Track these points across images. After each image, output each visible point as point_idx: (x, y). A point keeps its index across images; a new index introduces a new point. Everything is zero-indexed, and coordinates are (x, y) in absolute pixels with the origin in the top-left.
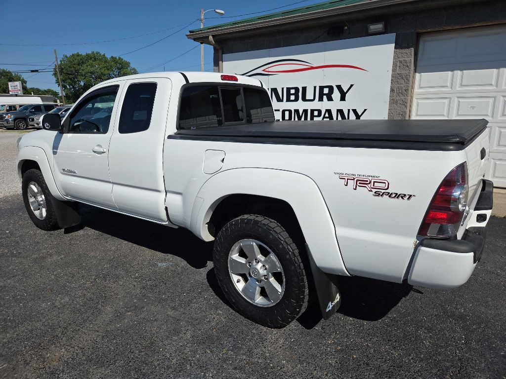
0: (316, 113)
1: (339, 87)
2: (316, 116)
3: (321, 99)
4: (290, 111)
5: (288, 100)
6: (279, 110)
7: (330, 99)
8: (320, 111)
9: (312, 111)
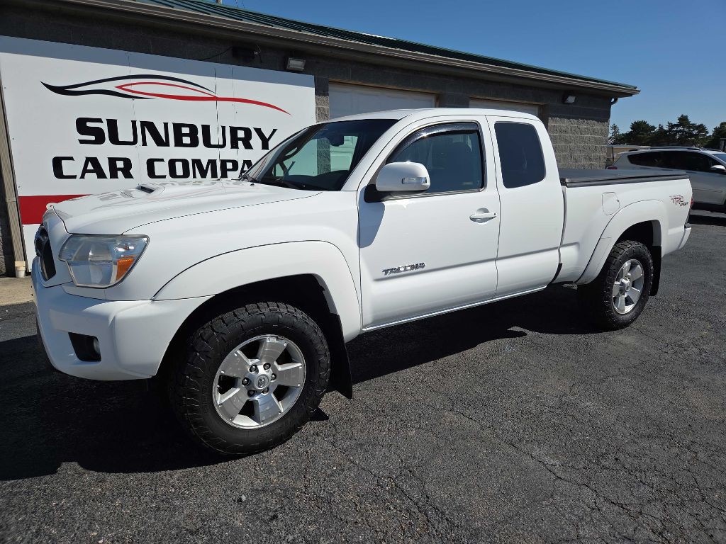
0: (229, 166)
1: (259, 131)
2: (230, 170)
3: (235, 145)
4: (185, 163)
5: (179, 143)
6: (162, 160)
7: (248, 146)
8: (235, 163)
9: (224, 163)
